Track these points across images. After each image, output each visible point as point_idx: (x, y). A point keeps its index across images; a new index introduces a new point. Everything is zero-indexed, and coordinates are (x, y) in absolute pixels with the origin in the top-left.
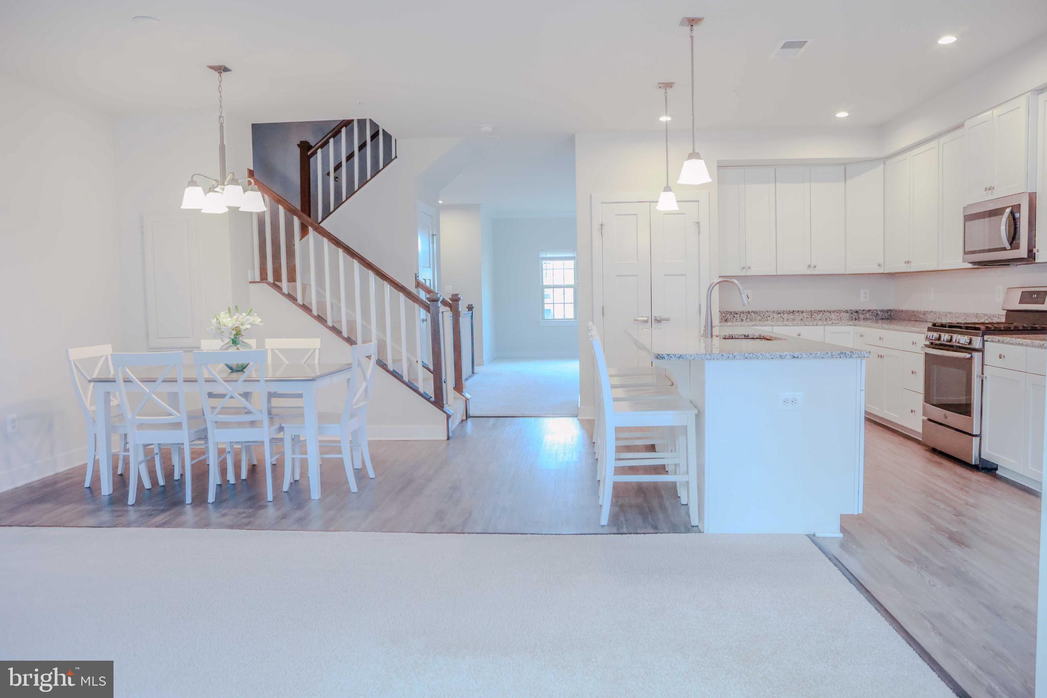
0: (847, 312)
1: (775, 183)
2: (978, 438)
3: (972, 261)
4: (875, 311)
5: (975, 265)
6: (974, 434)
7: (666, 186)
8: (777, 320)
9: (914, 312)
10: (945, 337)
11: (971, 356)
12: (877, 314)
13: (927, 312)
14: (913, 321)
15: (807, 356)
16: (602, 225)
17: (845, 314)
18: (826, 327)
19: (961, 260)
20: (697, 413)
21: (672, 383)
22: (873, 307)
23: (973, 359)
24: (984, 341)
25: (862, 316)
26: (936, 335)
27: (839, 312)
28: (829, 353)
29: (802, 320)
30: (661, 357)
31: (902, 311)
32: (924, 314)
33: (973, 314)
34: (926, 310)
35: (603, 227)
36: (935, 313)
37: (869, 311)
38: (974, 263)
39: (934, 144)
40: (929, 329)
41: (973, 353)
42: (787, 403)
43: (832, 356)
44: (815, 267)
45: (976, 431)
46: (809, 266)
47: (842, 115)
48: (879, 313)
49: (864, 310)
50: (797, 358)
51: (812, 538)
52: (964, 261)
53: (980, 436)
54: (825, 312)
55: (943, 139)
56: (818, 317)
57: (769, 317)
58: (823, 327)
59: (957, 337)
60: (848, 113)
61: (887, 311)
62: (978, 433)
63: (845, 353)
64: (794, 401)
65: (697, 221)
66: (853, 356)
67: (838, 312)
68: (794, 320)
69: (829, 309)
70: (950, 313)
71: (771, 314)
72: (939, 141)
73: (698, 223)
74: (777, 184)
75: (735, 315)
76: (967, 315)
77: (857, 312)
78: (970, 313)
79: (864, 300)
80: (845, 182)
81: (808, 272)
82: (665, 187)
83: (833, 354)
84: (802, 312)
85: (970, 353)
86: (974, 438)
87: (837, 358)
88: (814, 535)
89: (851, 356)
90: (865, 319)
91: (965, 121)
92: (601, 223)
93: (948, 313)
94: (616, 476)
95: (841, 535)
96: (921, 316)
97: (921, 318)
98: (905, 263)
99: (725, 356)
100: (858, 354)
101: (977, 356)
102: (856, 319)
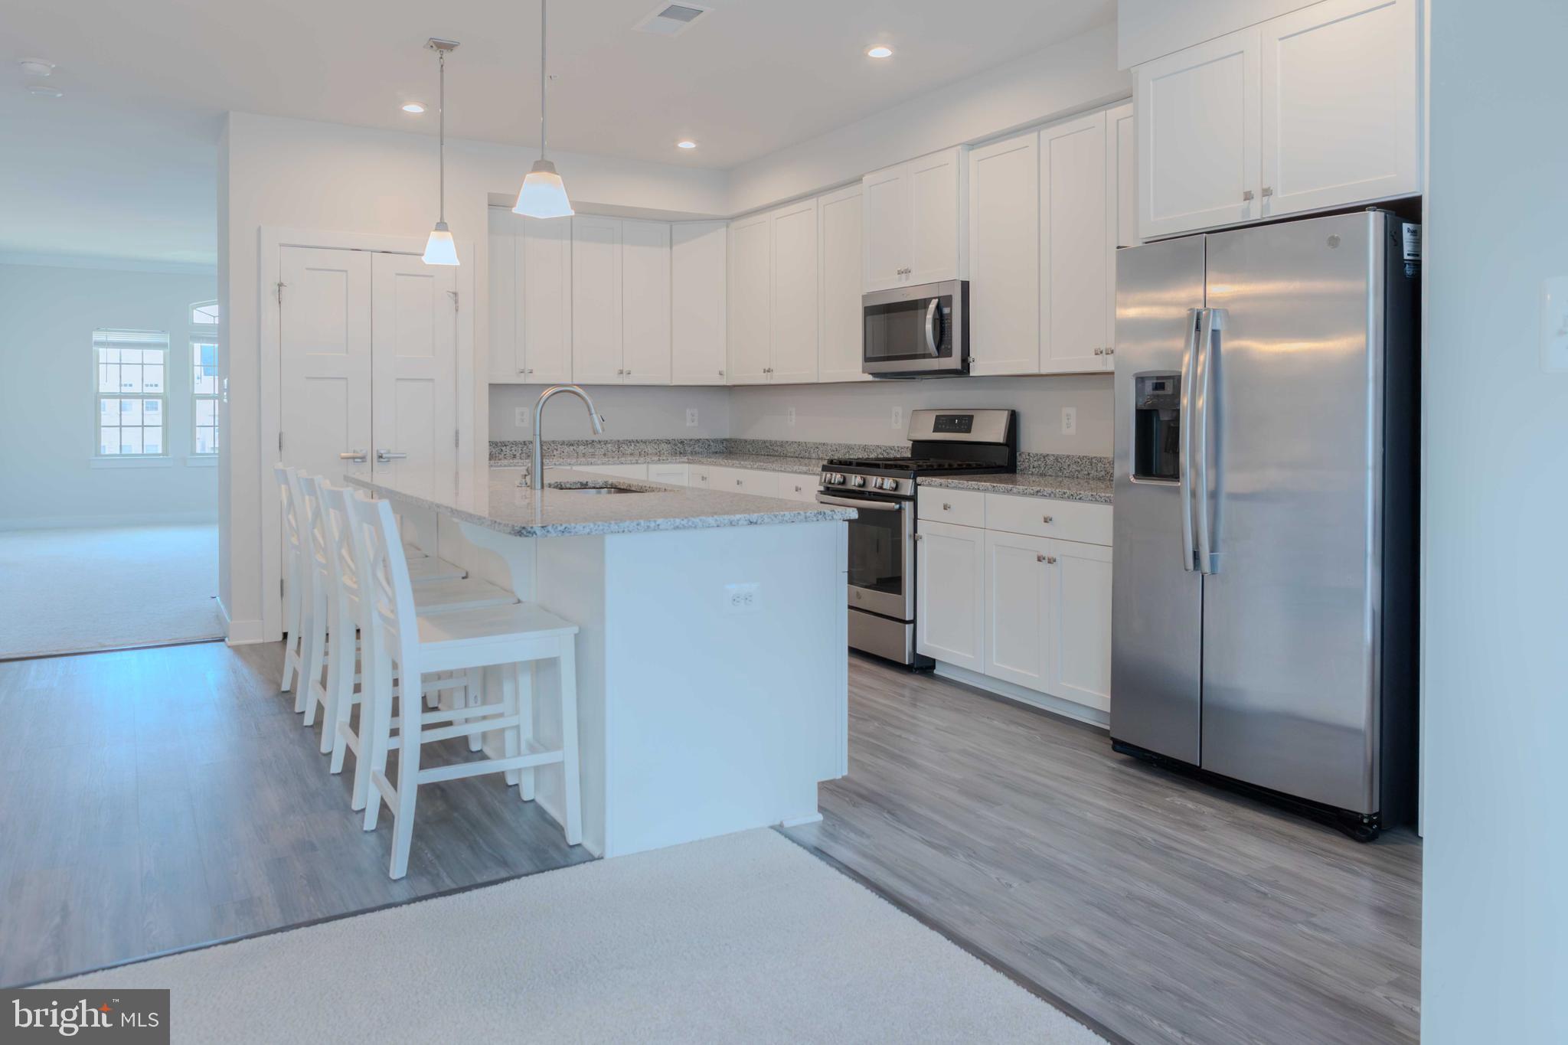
0: (668, 442)
1: (572, 239)
2: (912, 625)
3: (875, 372)
4: (707, 442)
5: (877, 377)
6: (907, 619)
7: (439, 221)
8: (569, 456)
9: (765, 442)
10: (855, 481)
11: (900, 508)
12: (709, 445)
13: (787, 442)
14: (764, 455)
15: (770, 520)
16: (280, 285)
17: (664, 446)
18: (651, 466)
19: (861, 370)
20: (577, 632)
21: (467, 573)
22: (704, 435)
23: (903, 511)
24: (916, 485)
25: (689, 450)
26: (837, 477)
27: (658, 442)
28: (802, 513)
29: (605, 455)
30: (530, 532)
31: (746, 441)
32: (782, 446)
33: (859, 446)
34: (785, 439)
35: (282, 288)
36: (799, 444)
37: (698, 441)
38: (874, 374)
39: (811, 203)
40: (825, 469)
41: (903, 503)
42: (738, 602)
43: (806, 518)
44: (629, 373)
45: (909, 617)
46: (621, 372)
47: (687, 145)
48: (712, 444)
49: (691, 440)
50: (756, 523)
51: (779, 829)
52: (864, 372)
53: (914, 622)
54: (638, 442)
55: (823, 199)
56: (629, 451)
57: (557, 450)
58: (645, 466)
59: (876, 481)
60: (695, 143)
61: (722, 441)
62: (912, 618)
63: (825, 514)
64: (748, 598)
65: (454, 290)
66: (835, 517)
67: (656, 443)
68: (593, 455)
69: (644, 438)
70: (824, 444)
71: (559, 446)
72: (818, 201)
73: (455, 294)
74: (574, 241)
75: (504, 448)
76: (849, 447)
77: (682, 442)
78: (855, 445)
79: (691, 424)
80: (671, 247)
81: (619, 381)
82: (438, 223)
83: (808, 514)
84: (606, 443)
85: (897, 503)
86: (907, 625)
87: (813, 521)
88: (781, 825)
89: (832, 517)
90: (694, 453)
91: (863, 176)
92: (278, 282)
93: (820, 444)
94: (424, 772)
95: (820, 817)
96: (776, 449)
97: (777, 451)
98: (764, 372)
99: (642, 524)
100: (842, 514)
101: (908, 506)
102: (681, 453)
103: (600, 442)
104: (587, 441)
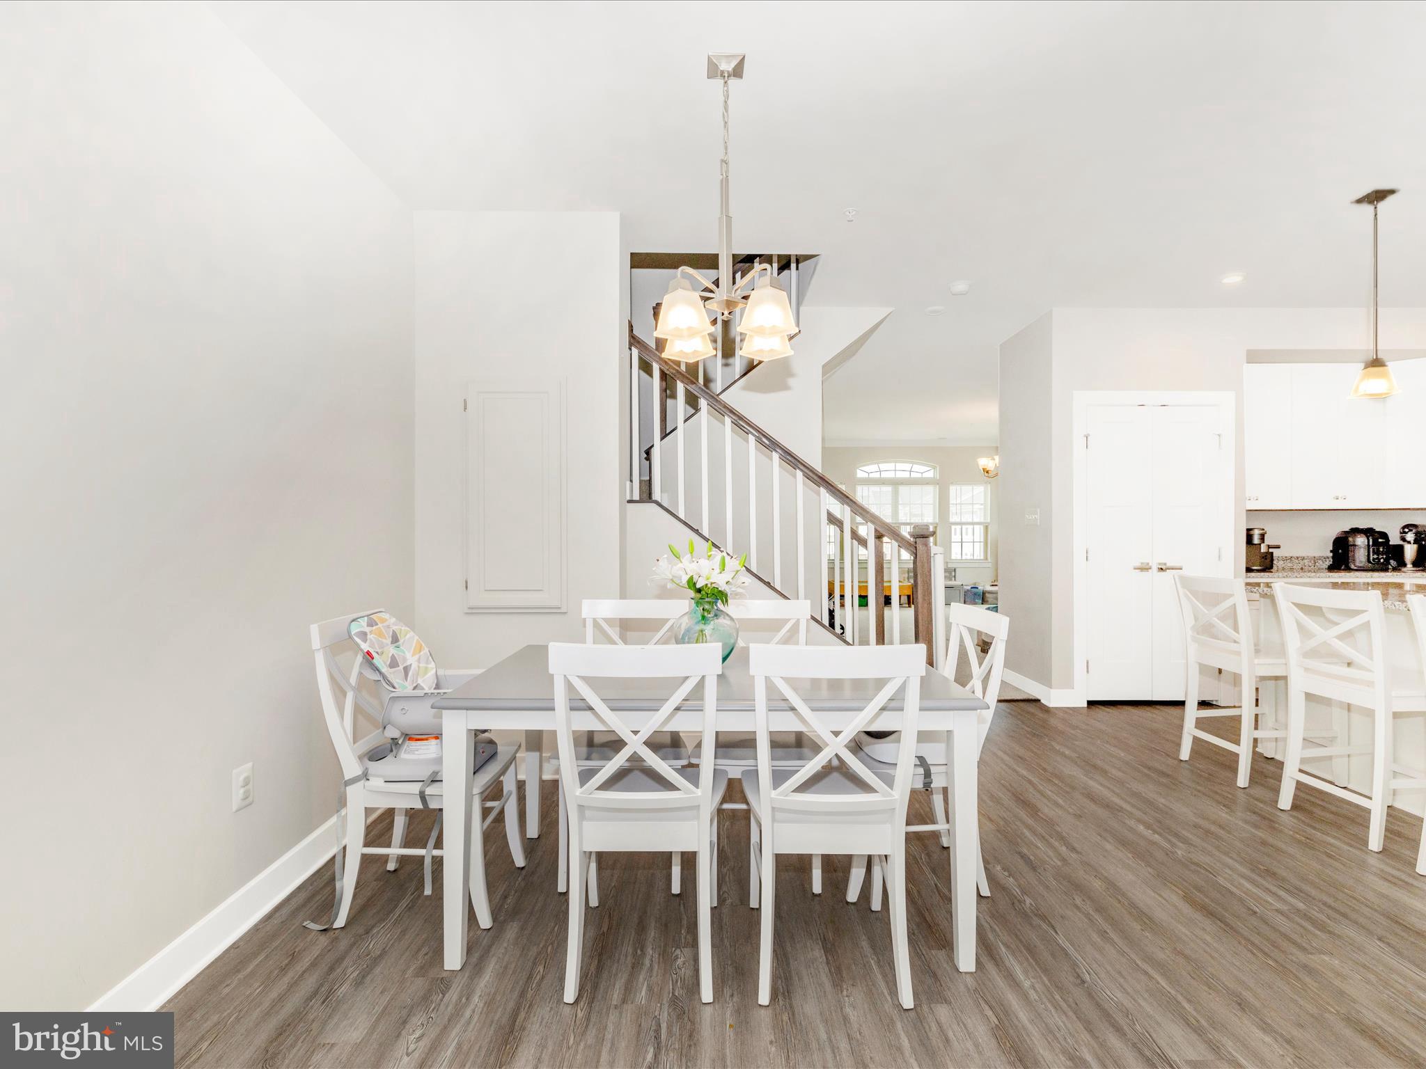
16: (1087, 435)
35: (1089, 437)
44: (1344, 499)
46: (1336, 498)
73: (1219, 435)
103: (1298, 558)
104: (1286, 557)
